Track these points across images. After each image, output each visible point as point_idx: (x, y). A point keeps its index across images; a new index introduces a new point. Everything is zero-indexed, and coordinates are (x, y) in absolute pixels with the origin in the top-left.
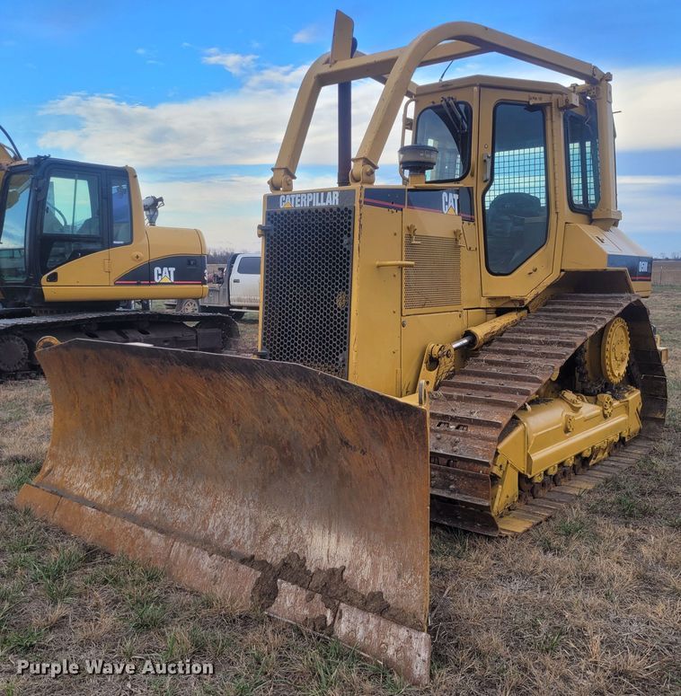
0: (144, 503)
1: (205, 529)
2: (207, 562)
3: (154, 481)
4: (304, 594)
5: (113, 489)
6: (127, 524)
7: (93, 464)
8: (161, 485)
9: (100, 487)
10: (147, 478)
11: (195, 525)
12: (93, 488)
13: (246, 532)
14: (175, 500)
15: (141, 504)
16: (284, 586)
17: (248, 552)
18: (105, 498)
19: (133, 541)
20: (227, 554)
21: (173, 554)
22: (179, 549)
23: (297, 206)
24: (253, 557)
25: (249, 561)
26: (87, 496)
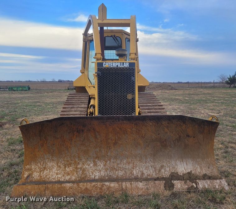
1: (133, 175)
2: (141, 185)
3: (100, 165)
4: (183, 182)
5: (77, 174)
7: (59, 167)
8: (105, 166)
9: (68, 175)
10: (95, 165)
11: (128, 175)
12: (64, 176)
13: (151, 171)
14: (113, 169)
15: (96, 175)
17: (155, 177)
18: (74, 178)
19: (101, 189)
21: (124, 187)
23: (111, 66)
24: (158, 178)
26: (62, 180)
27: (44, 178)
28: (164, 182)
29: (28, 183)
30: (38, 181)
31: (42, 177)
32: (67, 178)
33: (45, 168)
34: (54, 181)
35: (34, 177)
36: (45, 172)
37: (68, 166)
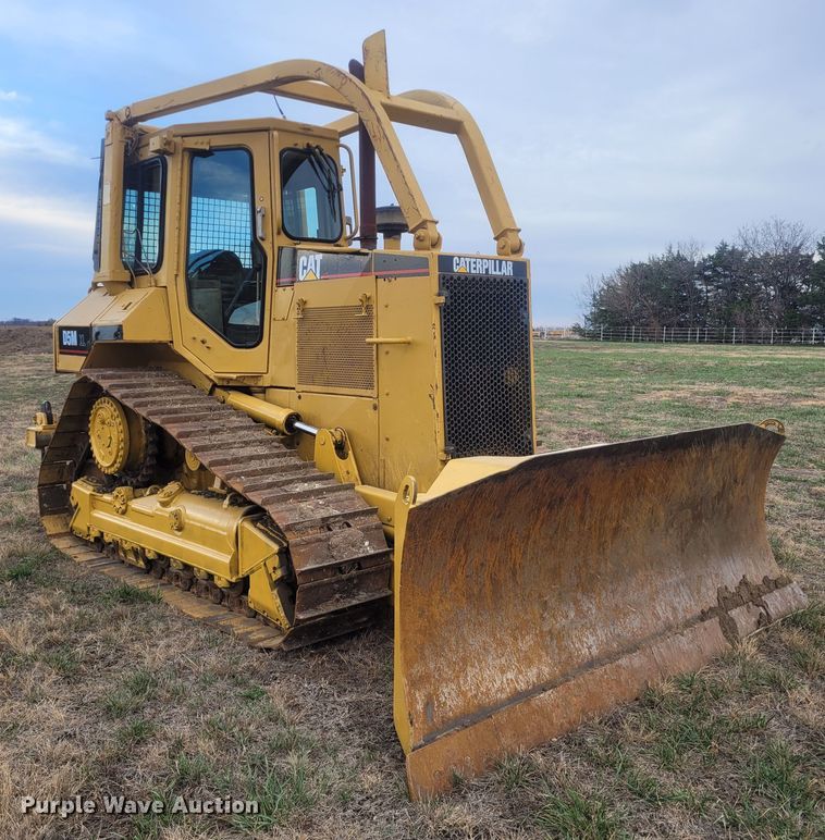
0: (591, 640)
1: (659, 619)
2: (684, 641)
3: (589, 609)
4: (744, 608)
5: (547, 653)
6: (599, 671)
7: (502, 644)
8: (599, 609)
9: (530, 663)
10: (579, 612)
11: (650, 622)
12: (521, 672)
13: (686, 597)
14: (618, 613)
15: (589, 644)
16: (734, 613)
17: (697, 611)
18: (546, 670)
19: (618, 682)
20: (688, 624)
21: (658, 659)
22: (660, 650)
23: (473, 271)
24: (703, 612)
25: (703, 616)
26: (522, 686)
27: (476, 696)
28: (717, 619)
29: (439, 731)
30: (464, 715)
31: (469, 694)
32: (532, 675)
33: (464, 660)
34: (504, 696)
35: (445, 703)
36: (471, 671)
37: (522, 635)
